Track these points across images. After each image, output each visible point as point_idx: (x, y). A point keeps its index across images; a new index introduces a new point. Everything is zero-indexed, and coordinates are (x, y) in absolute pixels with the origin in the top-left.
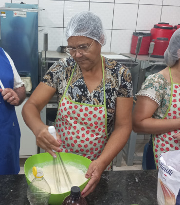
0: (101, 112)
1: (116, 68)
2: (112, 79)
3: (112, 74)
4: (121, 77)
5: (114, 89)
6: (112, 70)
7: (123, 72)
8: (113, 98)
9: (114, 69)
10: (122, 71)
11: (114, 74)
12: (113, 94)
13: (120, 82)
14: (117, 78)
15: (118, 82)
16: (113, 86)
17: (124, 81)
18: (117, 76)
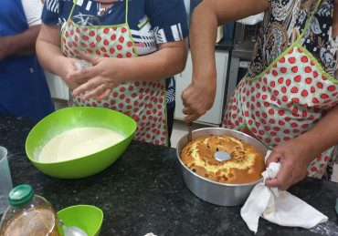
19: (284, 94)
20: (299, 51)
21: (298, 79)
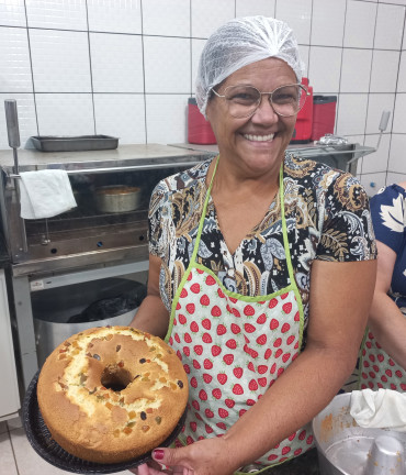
0: (287, 308)
1: (313, 175)
2: (301, 204)
3: (301, 191)
4: (327, 195)
5: (304, 233)
6: (301, 181)
7: (334, 182)
8: (302, 259)
9: (308, 178)
10: (330, 181)
11: (308, 191)
12: (301, 247)
13: (322, 210)
14: (315, 200)
15: (317, 212)
16: (300, 223)
17: (339, 207)
18: (314, 195)
19: (210, 345)
20: (200, 272)
21: (216, 312)
